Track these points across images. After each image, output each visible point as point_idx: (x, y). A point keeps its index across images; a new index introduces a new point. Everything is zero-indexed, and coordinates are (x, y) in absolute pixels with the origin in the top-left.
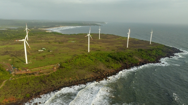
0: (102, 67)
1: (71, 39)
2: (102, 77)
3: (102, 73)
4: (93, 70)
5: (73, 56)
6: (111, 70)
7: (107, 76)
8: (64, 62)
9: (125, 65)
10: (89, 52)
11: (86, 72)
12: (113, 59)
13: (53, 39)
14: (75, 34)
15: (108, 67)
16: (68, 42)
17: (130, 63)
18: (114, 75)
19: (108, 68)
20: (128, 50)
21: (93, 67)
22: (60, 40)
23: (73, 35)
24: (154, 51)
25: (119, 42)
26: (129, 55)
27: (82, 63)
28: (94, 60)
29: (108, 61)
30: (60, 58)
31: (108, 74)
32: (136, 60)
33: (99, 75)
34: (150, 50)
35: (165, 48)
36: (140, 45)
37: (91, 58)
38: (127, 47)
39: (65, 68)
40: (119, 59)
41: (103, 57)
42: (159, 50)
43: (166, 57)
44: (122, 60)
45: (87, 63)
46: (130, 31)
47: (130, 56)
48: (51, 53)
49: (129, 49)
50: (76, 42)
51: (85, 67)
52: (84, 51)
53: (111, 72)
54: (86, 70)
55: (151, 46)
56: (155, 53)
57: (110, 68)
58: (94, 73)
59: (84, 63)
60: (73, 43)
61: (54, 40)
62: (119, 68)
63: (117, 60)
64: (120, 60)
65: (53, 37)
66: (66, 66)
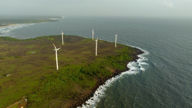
0: (77, 89)
1: (29, 47)
2: (80, 103)
3: (80, 98)
4: (69, 96)
5: (40, 80)
6: (88, 91)
7: (85, 100)
8: (31, 92)
9: (100, 80)
10: (58, 69)
11: (62, 102)
12: (86, 75)
13: (5, 51)
14: (32, 39)
15: (84, 87)
16: (27, 53)
17: (104, 77)
18: (92, 97)
19: (84, 89)
20: (98, 59)
21: (67, 92)
22: (15, 52)
23: (29, 40)
24: (122, 56)
25: (86, 48)
26: (100, 66)
27: (54, 88)
28: (66, 81)
29: (82, 80)
30: (25, 86)
31: (85, 97)
32: (109, 71)
33: (77, 101)
34: (118, 56)
35: (129, 51)
36: (107, 49)
37: (63, 79)
38: (96, 55)
39: (34, 102)
40: (92, 73)
41: (75, 74)
42: (125, 54)
43: (132, 61)
44: (95, 74)
45: (59, 88)
46: (93, 32)
47: (102, 67)
48: (9, 80)
49: (99, 57)
50: (37, 53)
51: (58, 93)
52: (52, 68)
53: (88, 94)
54: (61, 99)
55: (117, 49)
56: (123, 58)
57: (86, 88)
58: (71, 100)
59: (56, 88)
60: (34, 54)
61: (7, 52)
62: (95, 85)
63: (91, 75)
64: (94, 75)
65: (4, 46)
66: (35, 100)
